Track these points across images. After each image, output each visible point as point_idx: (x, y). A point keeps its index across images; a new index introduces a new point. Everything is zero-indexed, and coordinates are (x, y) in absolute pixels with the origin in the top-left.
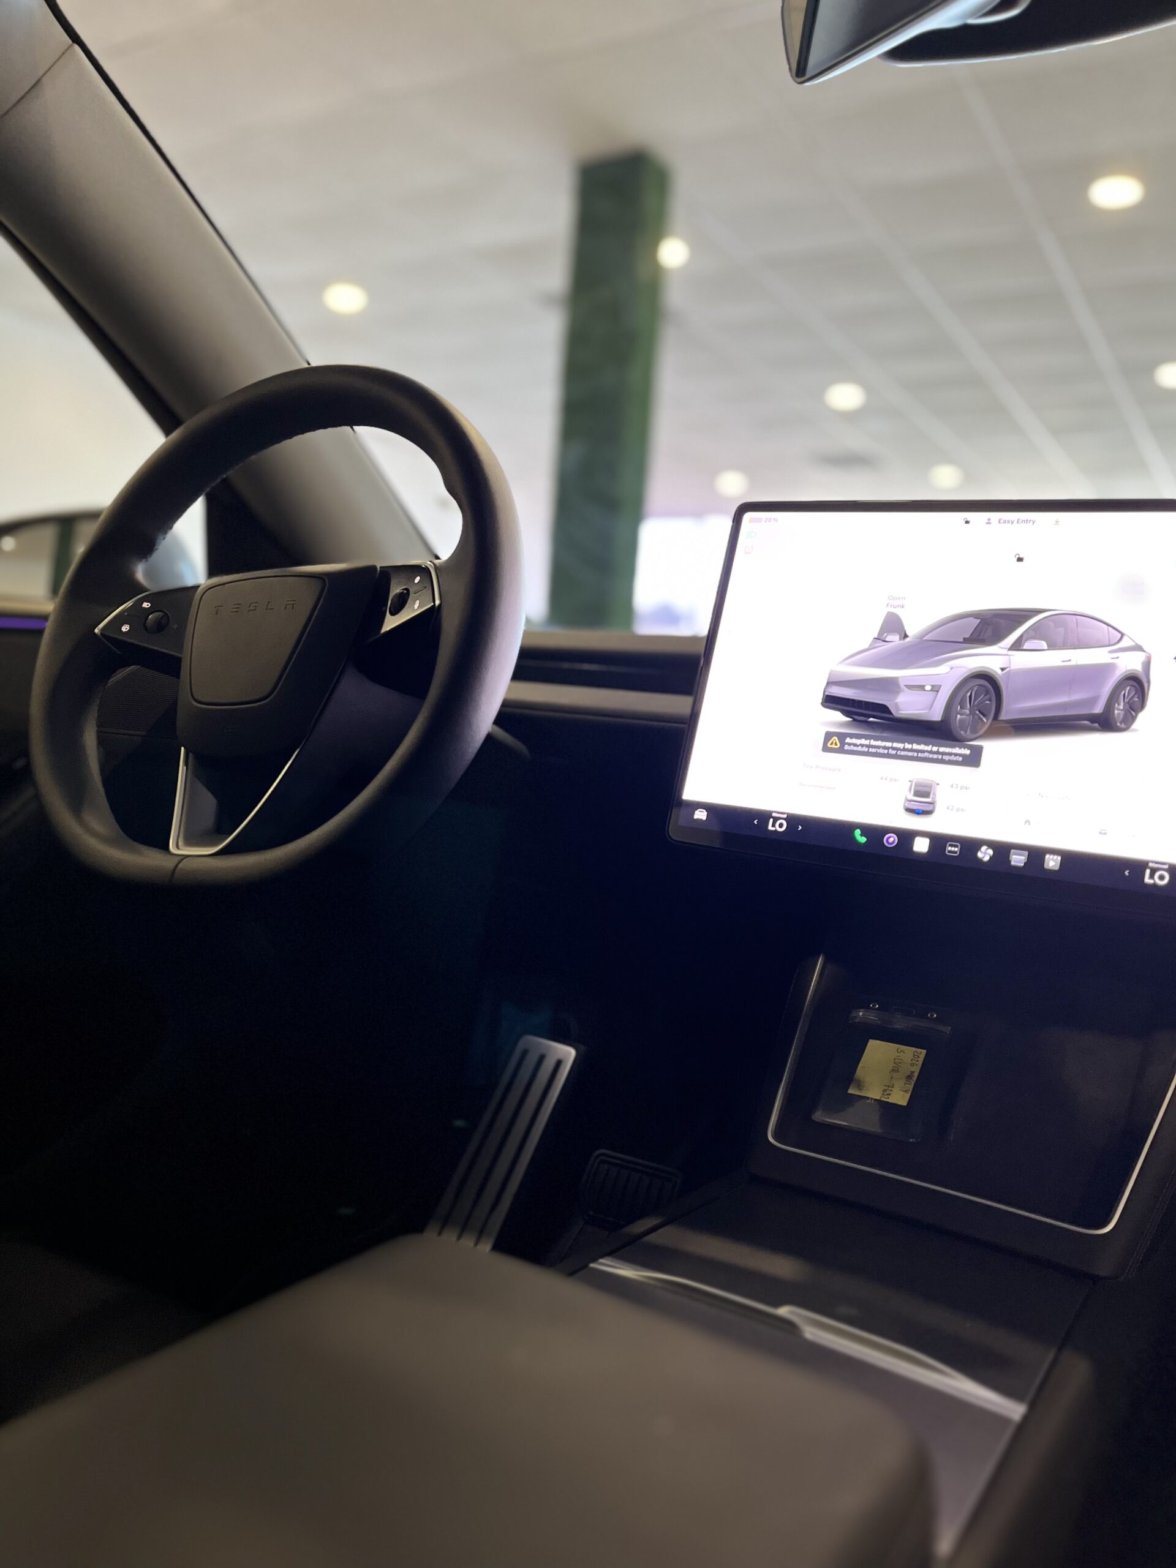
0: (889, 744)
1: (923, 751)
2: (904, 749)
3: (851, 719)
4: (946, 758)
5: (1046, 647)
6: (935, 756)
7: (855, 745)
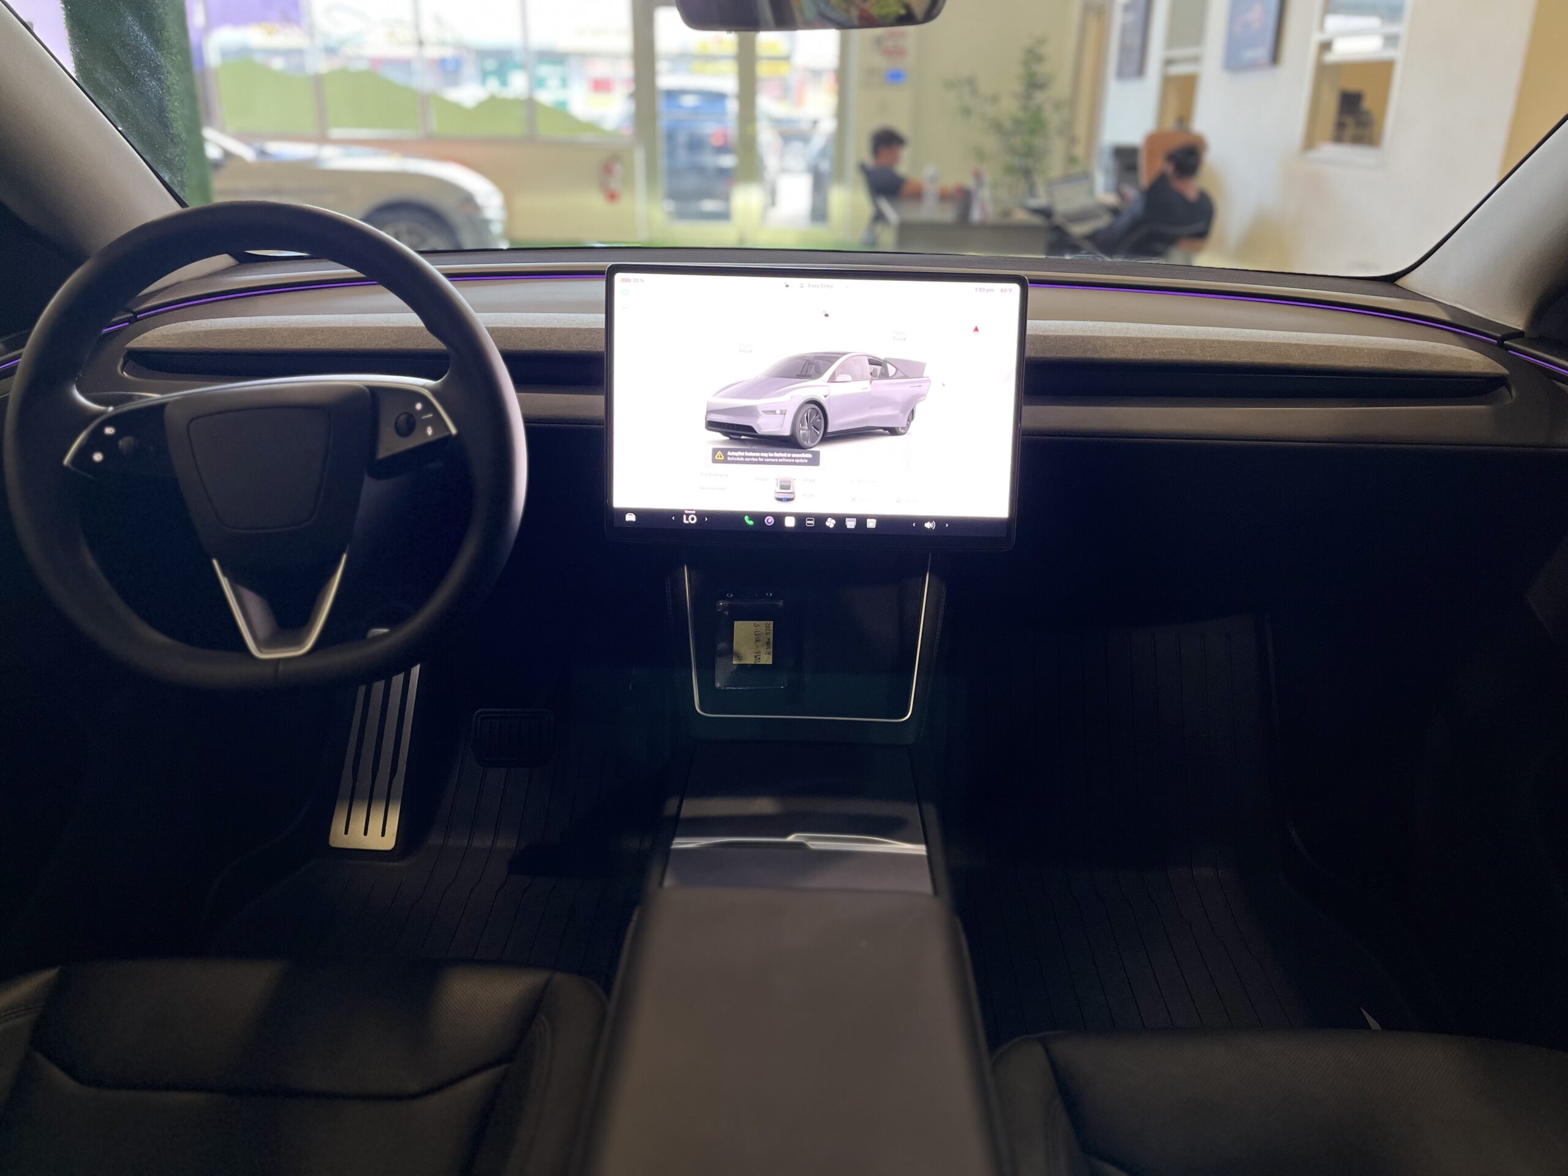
0: (758, 454)
1: (781, 458)
2: (769, 457)
3: (728, 438)
4: (797, 461)
5: (850, 379)
6: (790, 460)
7: (735, 457)
